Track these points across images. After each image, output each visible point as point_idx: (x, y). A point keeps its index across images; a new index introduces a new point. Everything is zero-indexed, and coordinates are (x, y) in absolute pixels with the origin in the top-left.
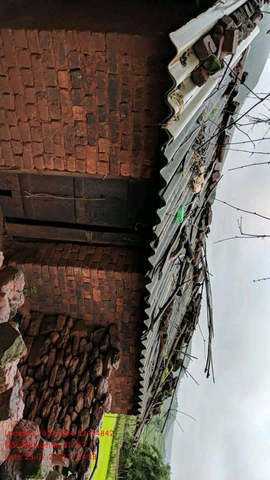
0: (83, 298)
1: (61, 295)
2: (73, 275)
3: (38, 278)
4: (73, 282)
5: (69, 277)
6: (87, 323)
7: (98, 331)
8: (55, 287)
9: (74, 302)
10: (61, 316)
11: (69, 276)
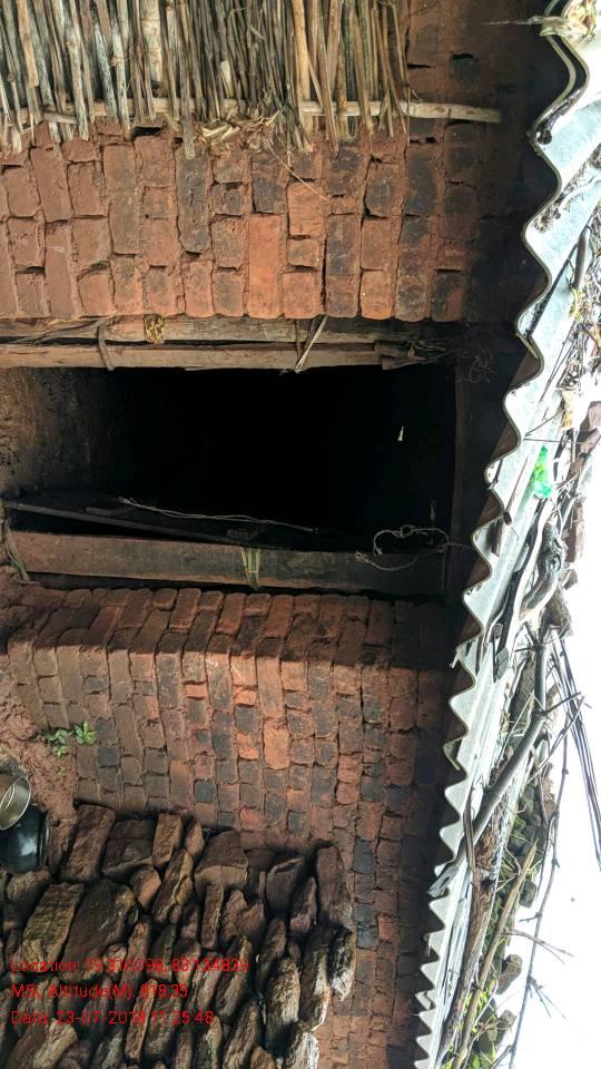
0: (235, 757)
1: (165, 747)
2: (203, 679)
3: (98, 693)
4: (204, 704)
5: (190, 688)
6: (246, 840)
7: (282, 866)
8: (150, 721)
9: (206, 772)
10: (168, 817)
11: (193, 683)
